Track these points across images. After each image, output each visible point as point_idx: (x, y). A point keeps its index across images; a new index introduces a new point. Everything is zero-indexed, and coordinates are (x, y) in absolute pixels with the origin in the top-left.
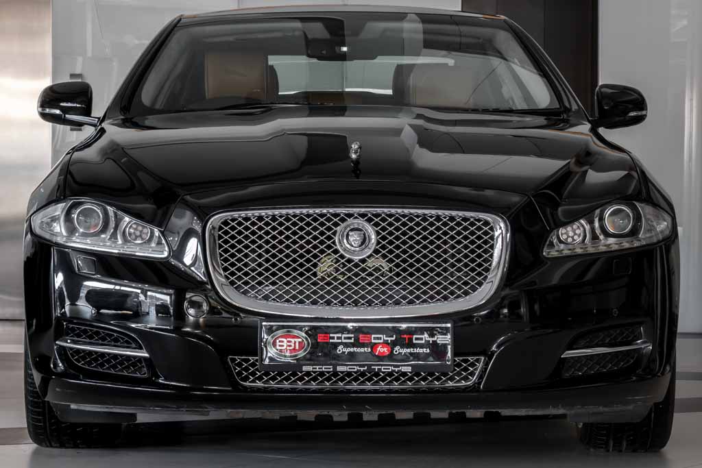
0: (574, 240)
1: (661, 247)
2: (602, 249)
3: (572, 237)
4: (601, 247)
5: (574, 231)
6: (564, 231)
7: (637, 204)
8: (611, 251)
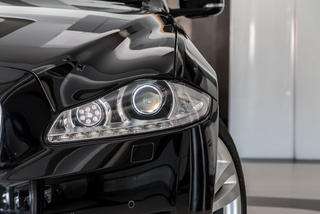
0: (92, 121)
1: (197, 128)
2: (124, 132)
3: (91, 119)
4: (123, 130)
5: (93, 112)
6: (82, 112)
7: (169, 84)
8: (133, 135)
